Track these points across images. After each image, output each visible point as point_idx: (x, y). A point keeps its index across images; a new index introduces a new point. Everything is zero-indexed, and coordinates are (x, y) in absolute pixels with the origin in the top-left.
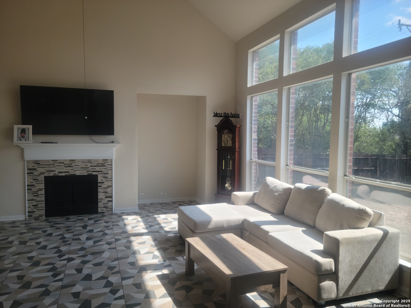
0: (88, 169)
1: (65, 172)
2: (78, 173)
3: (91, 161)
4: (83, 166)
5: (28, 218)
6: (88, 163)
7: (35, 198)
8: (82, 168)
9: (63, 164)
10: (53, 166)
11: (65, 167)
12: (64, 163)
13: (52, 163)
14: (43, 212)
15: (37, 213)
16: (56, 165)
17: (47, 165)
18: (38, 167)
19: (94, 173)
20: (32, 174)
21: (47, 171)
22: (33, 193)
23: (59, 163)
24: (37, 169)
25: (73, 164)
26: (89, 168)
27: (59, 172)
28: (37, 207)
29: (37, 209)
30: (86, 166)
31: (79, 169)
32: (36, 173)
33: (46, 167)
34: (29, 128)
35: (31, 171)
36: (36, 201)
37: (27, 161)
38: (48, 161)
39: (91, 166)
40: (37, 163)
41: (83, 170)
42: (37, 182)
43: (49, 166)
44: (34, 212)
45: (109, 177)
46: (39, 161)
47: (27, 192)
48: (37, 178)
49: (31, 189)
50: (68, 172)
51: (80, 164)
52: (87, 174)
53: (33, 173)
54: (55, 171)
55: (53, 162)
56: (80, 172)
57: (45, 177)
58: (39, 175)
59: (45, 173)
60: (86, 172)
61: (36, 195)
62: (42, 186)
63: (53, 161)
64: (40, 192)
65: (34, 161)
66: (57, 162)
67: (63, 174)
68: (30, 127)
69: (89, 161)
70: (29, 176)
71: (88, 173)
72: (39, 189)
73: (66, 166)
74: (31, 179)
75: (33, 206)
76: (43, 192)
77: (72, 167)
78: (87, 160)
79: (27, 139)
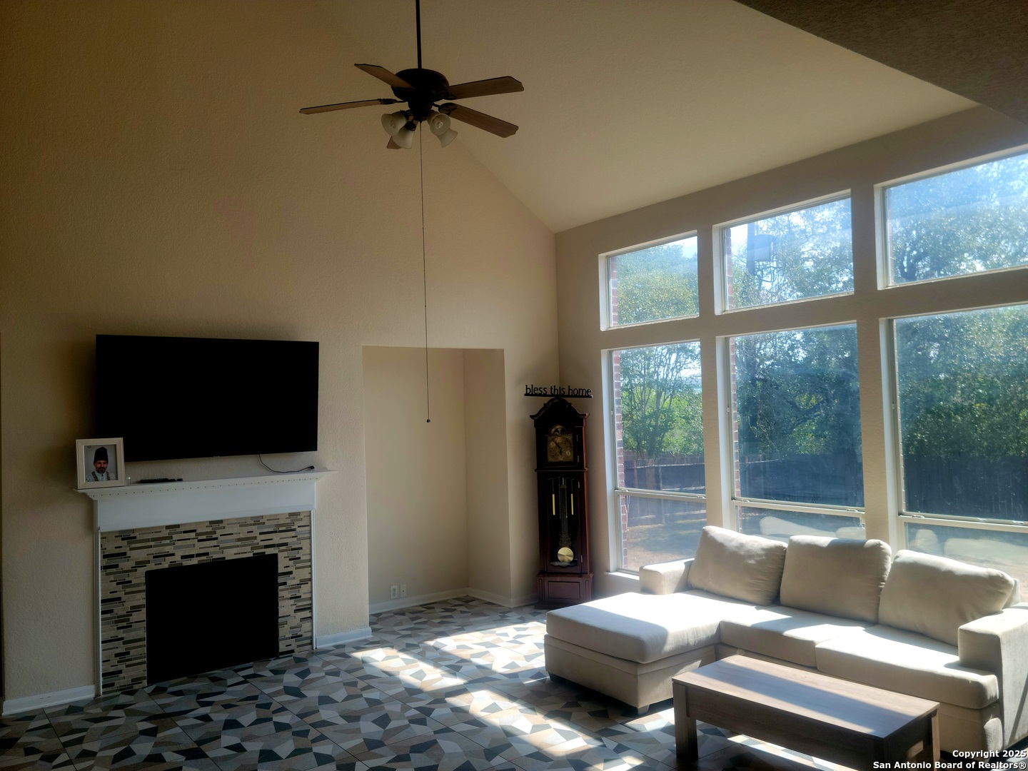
0: (255, 541)
1: (198, 555)
2: (230, 555)
3: (261, 521)
4: (241, 536)
5: (103, 693)
6: (254, 525)
7: (121, 634)
8: (239, 540)
9: (193, 535)
10: (168, 541)
11: (199, 541)
12: (195, 531)
13: (165, 533)
14: (142, 671)
15: (128, 674)
16: (175, 537)
17: (153, 540)
18: (131, 549)
19: (269, 551)
20: (114, 570)
21: (154, 557)
22: (116, 622)
23: (185, 532)
24: (128, 555)
25: (219, 532)
26: (255, 538)
27: (183, 557)
28: (127, 657)
29: (128, 663)
30: (250, 535)
31: (233, 544)
32: (125, 565)
33: (151, 547)
34: (115, 445)
35: (112, 561)
36: (124, 643)
37: (102, 533)
38: (157, 529)
39: (260, 534)
40: (128, 536)
41: (241, 546)
42: (128, 590)
43: (158, 543)
44: (120, 672)
45: (303, 558)
46: (133, 531)
47: (102, 620)
48: (127, 579)
49: (111, 611)
50: (206, 554)
51: (236, 529)
52: (251, 555)
53: (117, 566)
54: (173, 555)
55: (168, 531)
56: (236, 550)
57: (148, 574)
58: (134, 569)
59: (149, 562)
60: (249, 549)
61: (125, 624)
62: (140, 599)
63: (168, 527)
64: (135, 617)
65: (120, 532)
66: (178, 530)
67: (195, 561)
68: (119, 442)
69: (257, 521)
70: (107, 574)
71: (255, 551)
72: (132, 608)
73: (200, 538)
74: (111, 581)
75: (117, 655)
76: (142, 615)
77: (216, 539)
78: (252, 518)
79: (112, 476)
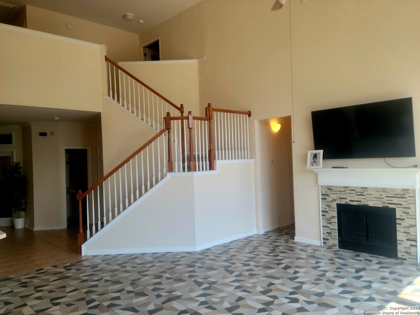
0: (383, 200)
1: (357, 201)
2: (371, 204)
3: (386, 191)
4: (376, 196)
5: (323, 245)
6: (383, 192)
7: (328, 225)
8: (375, 198)
9: (354, 192)
10: (344, 193)
11: (357, 195)
12: (355, 190)
13: (343, 189)
14: (336, 242)
15: (331, 242)
16: (347, 192)
17: (339, 191)
18: (331, 193)
19: (391, 206)
20: (325, 200)
21: (339, 198)
22: (327, 220)
23: (351, 190)
24: (330, 195)
25: (365, 193)
26: (383, 198)
27: (350, 201)
28: (331, 235)
29: (331, 237)
30: (380, 196)
31: (372, 199)
32: (329, 199)
33: (337, 194)
34: (320, 153)
35: (325, 196)
36: (330, 229)
37: (321, 186)
38: (340, 187)
39: (386, 197)
40: (329, 188)
41: (376, 201)
42: (330, 209)
43: (340, 193)
44: (328, 239)
45: (411, 213)
46: (331, 186)
47: (322, 218)
48: (330, 205)
49: (325, 216)
50: (360, 201)
51: (373, 193)
52: (381, 206)
53: (326, 199)
54: (346, 199)
55: (344, 189)
56: (374, 202)
57: (338, 205)
58: (332, 201)
59: (337, 200)
60: (380, 203)
61: (329, 222)
62: (335, 214)
63: (344, 187)
64: (333, 220)
65: (327, 186)
66: (348, 189)
67: (355, 203)
69: (384, 190)
70: (323, 201)
71: (384, 205)
72: (332, 216)
73: (357, 194)
74: (325, 204)
75: (327, 233)
76: (336, 220)
77: (364, 195)
78: (382, 188)
79: (318, 164)
